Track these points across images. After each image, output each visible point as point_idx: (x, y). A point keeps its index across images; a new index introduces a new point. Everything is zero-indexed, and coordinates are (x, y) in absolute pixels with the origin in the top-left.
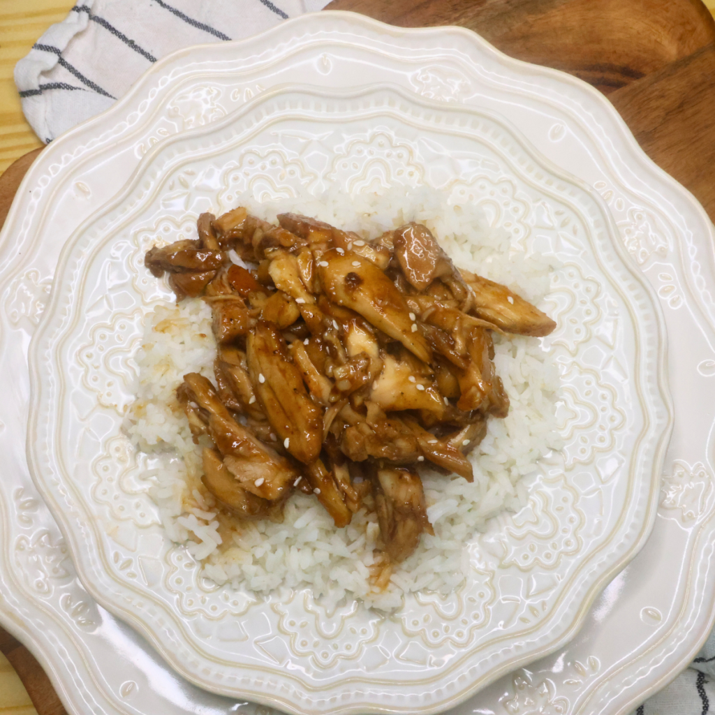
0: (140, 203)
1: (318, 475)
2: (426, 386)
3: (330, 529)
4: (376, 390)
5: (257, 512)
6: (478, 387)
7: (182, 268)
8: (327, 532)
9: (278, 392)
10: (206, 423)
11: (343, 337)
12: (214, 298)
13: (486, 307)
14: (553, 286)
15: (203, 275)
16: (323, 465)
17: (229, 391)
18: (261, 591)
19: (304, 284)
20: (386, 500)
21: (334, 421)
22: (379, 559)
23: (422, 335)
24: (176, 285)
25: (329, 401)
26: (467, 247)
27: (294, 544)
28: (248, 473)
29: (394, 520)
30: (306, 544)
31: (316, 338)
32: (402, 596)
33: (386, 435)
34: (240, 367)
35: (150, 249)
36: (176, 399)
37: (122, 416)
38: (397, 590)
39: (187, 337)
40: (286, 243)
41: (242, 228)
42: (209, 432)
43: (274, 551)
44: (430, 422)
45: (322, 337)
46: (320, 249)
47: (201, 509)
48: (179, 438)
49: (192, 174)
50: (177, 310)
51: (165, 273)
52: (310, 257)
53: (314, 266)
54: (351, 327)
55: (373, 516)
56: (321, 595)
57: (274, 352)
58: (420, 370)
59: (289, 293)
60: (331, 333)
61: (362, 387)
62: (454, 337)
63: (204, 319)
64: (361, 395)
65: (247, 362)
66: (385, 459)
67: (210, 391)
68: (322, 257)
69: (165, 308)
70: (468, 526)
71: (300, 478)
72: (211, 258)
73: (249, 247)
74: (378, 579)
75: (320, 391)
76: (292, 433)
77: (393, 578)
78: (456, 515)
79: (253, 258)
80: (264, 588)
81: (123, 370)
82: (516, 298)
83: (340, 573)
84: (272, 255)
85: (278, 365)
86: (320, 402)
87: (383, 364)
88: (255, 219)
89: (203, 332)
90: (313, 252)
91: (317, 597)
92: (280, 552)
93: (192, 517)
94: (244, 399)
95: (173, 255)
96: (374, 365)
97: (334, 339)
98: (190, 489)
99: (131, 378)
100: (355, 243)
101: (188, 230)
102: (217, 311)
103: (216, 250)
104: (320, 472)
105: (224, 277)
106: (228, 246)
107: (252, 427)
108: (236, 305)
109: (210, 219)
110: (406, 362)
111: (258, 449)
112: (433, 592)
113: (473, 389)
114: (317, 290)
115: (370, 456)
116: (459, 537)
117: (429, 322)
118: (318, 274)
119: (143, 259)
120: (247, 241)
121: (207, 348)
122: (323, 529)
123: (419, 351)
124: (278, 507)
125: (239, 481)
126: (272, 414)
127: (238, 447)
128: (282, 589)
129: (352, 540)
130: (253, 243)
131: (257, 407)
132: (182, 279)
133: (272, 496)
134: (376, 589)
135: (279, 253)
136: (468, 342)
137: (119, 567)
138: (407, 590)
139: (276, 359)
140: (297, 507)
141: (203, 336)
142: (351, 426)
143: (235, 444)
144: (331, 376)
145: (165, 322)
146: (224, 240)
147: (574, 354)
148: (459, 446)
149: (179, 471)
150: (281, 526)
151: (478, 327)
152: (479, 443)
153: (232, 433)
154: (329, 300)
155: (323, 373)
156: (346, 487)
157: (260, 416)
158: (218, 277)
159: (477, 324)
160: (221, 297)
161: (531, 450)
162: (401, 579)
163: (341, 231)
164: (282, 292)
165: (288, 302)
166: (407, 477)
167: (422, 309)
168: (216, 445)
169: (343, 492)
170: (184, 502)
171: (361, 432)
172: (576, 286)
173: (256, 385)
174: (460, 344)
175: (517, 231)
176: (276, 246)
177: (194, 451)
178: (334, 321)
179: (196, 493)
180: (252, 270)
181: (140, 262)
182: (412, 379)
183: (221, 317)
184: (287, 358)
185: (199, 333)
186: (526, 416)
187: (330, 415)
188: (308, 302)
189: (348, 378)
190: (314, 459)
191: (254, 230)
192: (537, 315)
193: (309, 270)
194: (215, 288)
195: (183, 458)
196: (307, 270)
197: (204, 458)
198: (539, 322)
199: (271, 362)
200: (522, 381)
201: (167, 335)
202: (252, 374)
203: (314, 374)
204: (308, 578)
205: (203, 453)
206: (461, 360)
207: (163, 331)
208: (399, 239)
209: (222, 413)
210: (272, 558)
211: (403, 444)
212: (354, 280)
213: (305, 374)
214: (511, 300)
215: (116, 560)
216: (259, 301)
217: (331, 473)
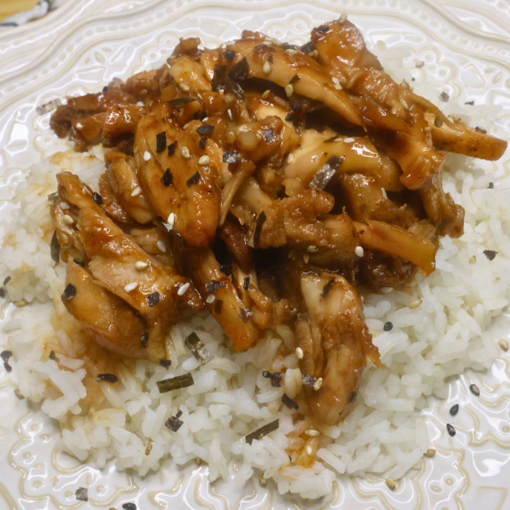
4: (290, 163)
22: (301, 425)
28: (118, 278)
38: (327, 472)
47: (66, 355)
57: (163, 120)
71: (187, 285)
75: (220, 164)
76: (179, 206)
123: (346, 105)
139: (166, 127)
141: (92, 157)
167: (348, 76)
170: (46, 347)
173: (140, 164)
185: (89, 155)
217: (230, 277)
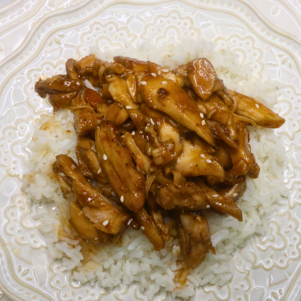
0: (31, 53)
1: (143, 218)
2: (212, 160)
3: (150, 250)
4: (178, 164)
5: (104, 241)
6: (244, 160)
7: (56, 91)
8: (148, 252)
9: (116, 166)
10: (71, 186)
11: (157, 130)
12: (76, 108)
13: (243, 110)
14: (279, 98)
15: (68, 94)
16: (145, 212)
17: (85, 166)
18: (108, 288)
19: (131, 97)
20: (185, 232)
21: (153, 184)
22: (180, 266)
23: (208, 127)
24: (53, 101)
25: (149, 171)
26: (228, 75)
27: (128, 259)
28: (98, 217)
29: (190, 244)
30: (135, 259)
31: (140, 130)
32: (195, 289)
33: (186, 192)
34: (92, 150)
35: (38, 81)
36: (52, 171)
37: (22, 181)
38: (191, 285)
39: (59, 132)
40: (119, 72)
41: (92, 66)
42: (73, 192)
43: (116, 263)
44: (213, 182)
45: (143, 130)
46: (141, 75)
47: (70, 238)
48: (56, 195)
49: (62, 36)
50: (54, 117)
51: (47, 95)
52: (134, 80)
53: (137, 86)
54: (162, 123)
55: (176, 241)
56: (145, 289)
57: (113, 140)
58: (207, 150)
59: (121, 103)
60: (150, 127)
61: (170, 162)
62: (228, 128)
63: (70, 121)
64: (169, 167)
65: (95, 147)
66: (185, 208)
67: (73, 165)
68: (142, 79)
69: (47, 116)
70: (234, 245)
71: (132, 220)
72: (74, 84)
73: (97, 77)
74: (179, 279)
75: (143, 164)
76: (126, 192)
77: (189, 277)
78: (228, 239)
79: (99, 84)
80: (110, 286)
81: (21, 153)
82: (260, 105)
83: (156, 276)
84: (110, 79)
85: (115, 148)
86: (143, 172)
87: (183, 146)
88: (100, 61)
89: (69, 129)
90: (136, 77)
91: (143, 290)
92: (119, 264)
93: (64, 244)
94: (95, 170)
95: (50, 83)
96: (178, 147)
97: (152, 130)
98: (63, 225)
99: (27, 158)
100: (163, 70)
101: (60, 69)
102: (76, 115)
103: (76, 80)
104: (144, 217)
105: (82, 96)
106: (84, 77)
107: (100, 188)
108: (88, 111)
109: (73, 62)
110: (198, 145)
111: (105, 202)
112: (213, 285)
113: (242, 161)
114: (140, 100)
115: (176, 206)
116: (229, 252)
117: (212, 119)
118: (140, 90)
119: (34, 86)
120: (95, 74)
121: (72, 139)
122: (145, 250)
123: (207, 138)
124: (118, 238)
125: (93, 223)
126: (112, 180)
127: (91, 201)
128: (121, 285)
129: (164, 255)
130: (99, 74)
131: (103, 175)
132: (56, 97)
133: (114, 231)
134: (179, 285)
135: (115, 78)
136: (237, 131)
137: (21, 275)
138: (198, 285)
139: (114, 145)
140: (130, 237)
141: (69, 131)
142: (163, 187)
143: (89, 199)
144: (150, 155)
145: (46, 124)
146: (81, 73)
147: (292, 139)
148: (231, 197)
149: (57, 214)
150: (119, 249)
151: (242, 122)
152: (242, 195)
153: (87, 192)
154: (147, 106)
155: (145, 153)
156: (160, 226)
157: (104, 181)
158: (78, 96)
159: (242, 120)
160: (79, 106)
161: (272, 198)
162: (194, 278)
163: (154, 63)
164: (117, 102)
165: (121, 108)
166: (199, 218)
167: (208, 111)
168: (77, 200)
169: (158, 228)
170: (59, 234)
171: (170, 191)
172: (292, 99)
173: (102, 161)
174: (233, 133)
175: (256, 67)
176: (113, 74)
177: (65, 202)
178: (151, 119)
179: (67, 229)
180: (98, 91)
181: (32, 89)
182: (203, 156)
183: (78, 119)
184: (121, 143)
185: (66, 130)
186: (266, 177)
187: (150, 180)
188: (134, 108)
189: (161, 156)
190: (140, 210)
191: (99, 67)
192: (273, 115)
193: (134, 87)
194: (76, 102)
195: (59, 207)
196: (133, 88)
197: (70, 208)
198: (275, 119)
199: (111, 147)
200: (264, 155)
201: (47, 132)
202: (99, 155)
203: (139, 154)
204: (137, 279)
205: (70, 204)
206: (234, 143)
207: (45, 129)
208: (190, 68)
209: (80, 179)
210: (114, 268)
211: (198, 198)
212: (163, 93)
213: (133, 154)
214: (257, 106)
215: (19, 270)
216: (103, 109)
217: (151, 217)
